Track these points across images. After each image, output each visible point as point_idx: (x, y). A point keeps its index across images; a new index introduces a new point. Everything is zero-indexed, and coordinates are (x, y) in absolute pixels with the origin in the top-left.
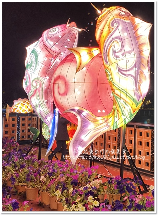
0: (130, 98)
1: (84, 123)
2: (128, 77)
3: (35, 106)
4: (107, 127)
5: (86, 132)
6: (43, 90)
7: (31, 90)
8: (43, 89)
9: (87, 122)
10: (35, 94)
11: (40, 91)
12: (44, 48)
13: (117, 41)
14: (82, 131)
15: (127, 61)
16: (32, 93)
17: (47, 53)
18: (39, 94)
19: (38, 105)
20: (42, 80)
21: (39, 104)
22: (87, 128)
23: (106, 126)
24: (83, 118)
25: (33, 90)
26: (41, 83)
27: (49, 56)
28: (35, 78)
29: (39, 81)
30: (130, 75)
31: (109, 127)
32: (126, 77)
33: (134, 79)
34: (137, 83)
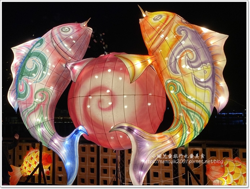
0: (206, 111)
1: (139, 143)
2: (206, 89)
3: (35, 125)
4: (173, 145)
5: (146, 153)
6: (49, 104)
7: (32, 105)
8: (49, 102)
9: (142, 141)
10: (37, 109)
11: (45, 106)
12: (55, 52)
13: (191, 51)
14: (139, 152)
15: (205, 72)
16: (33, 108)
17: (60, 57)
18: (44, 110)
19: (40, 124)
20: (50, 92)
21: (42, 122)
22: (145, 148)
23: (170, 145)
24: (137, 137)
25: (35, 105)
26: (47, 95)
27: (62, 61)
28: (41, 89)
29: (46, 92)
30: (207, 87)
31: (174, 145)
32: (204, 89)
33: (211, 91)
34: (214, 95)
